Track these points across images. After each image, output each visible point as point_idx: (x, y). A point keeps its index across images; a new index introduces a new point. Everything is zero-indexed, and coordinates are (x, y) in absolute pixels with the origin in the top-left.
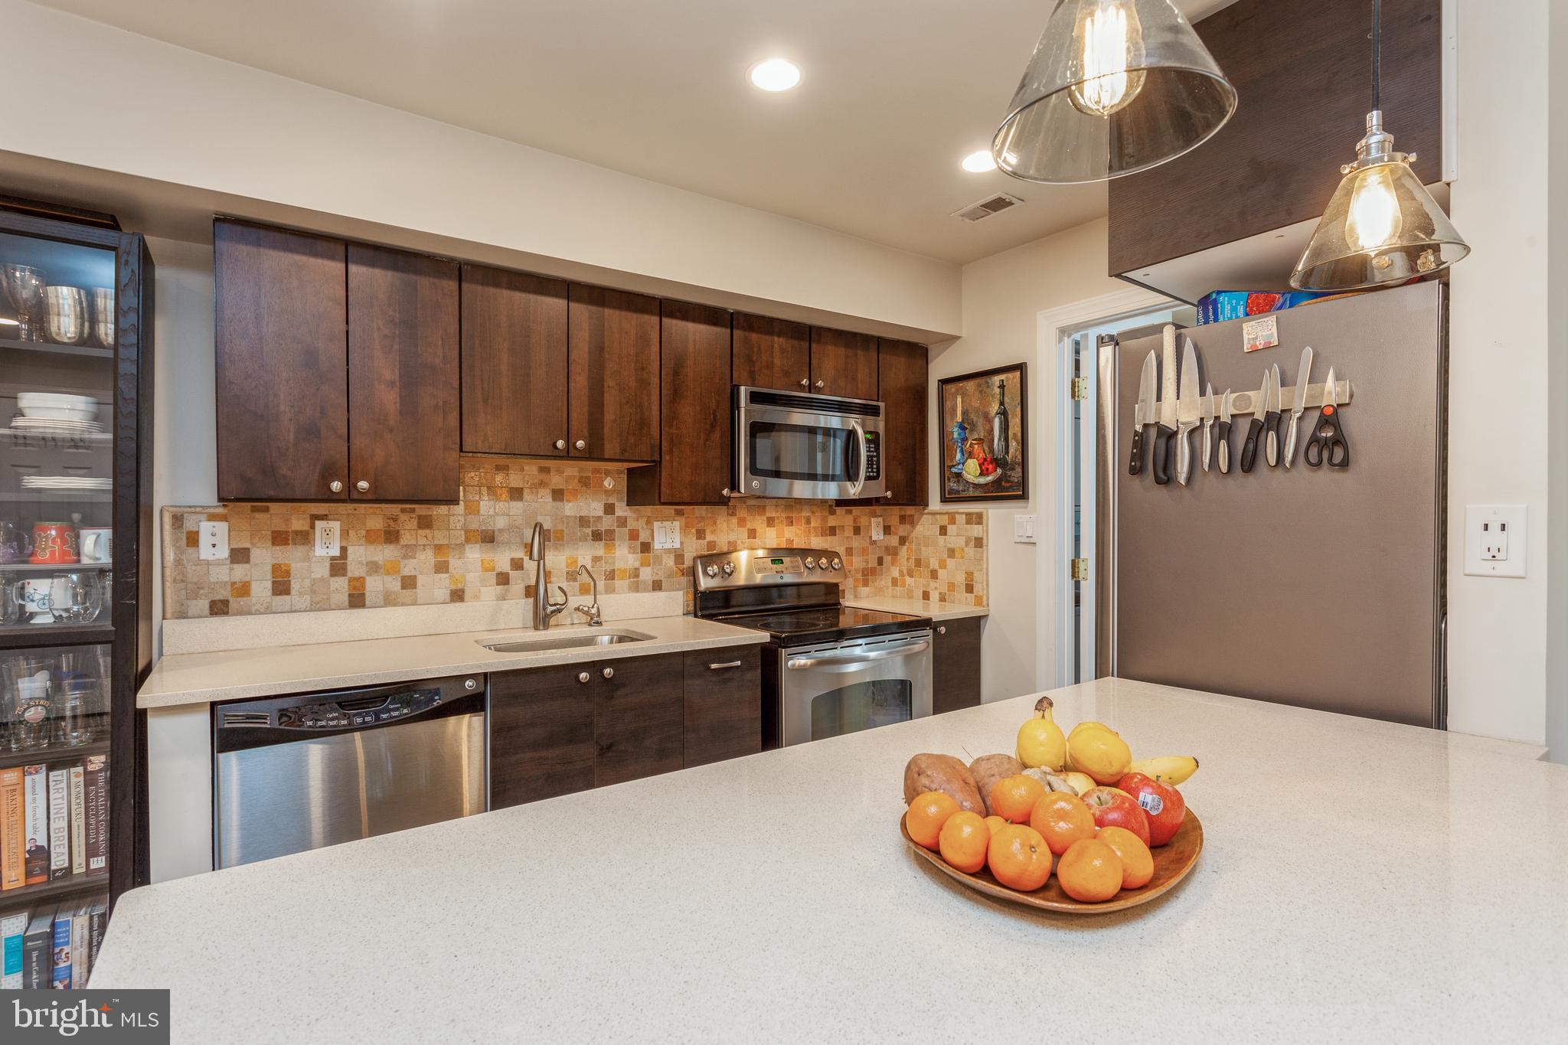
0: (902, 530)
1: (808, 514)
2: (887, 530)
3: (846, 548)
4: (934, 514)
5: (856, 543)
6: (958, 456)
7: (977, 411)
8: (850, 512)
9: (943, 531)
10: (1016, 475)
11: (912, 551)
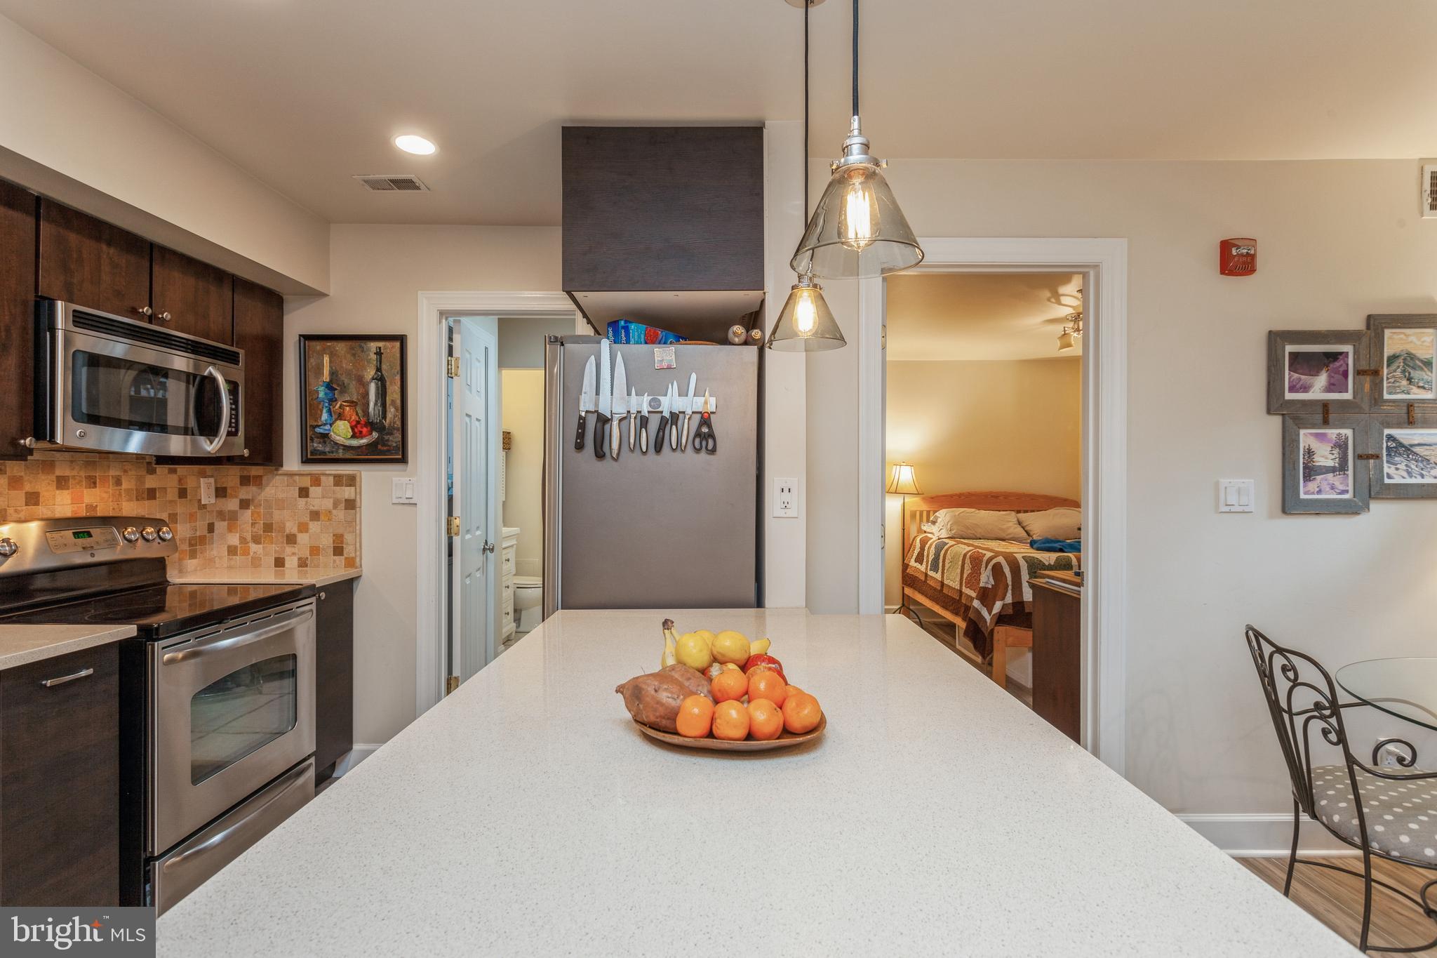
0: (245, 493)
1: (117, 473)
2: (221, 492)
3: (169, 514)
4: (291, 475)
5: (181, 508)
6: (325, 416)
7: (349, 373)
8: (174, 471)
9: (304, 492)
10: (394, 440)
11: (259, 516)
